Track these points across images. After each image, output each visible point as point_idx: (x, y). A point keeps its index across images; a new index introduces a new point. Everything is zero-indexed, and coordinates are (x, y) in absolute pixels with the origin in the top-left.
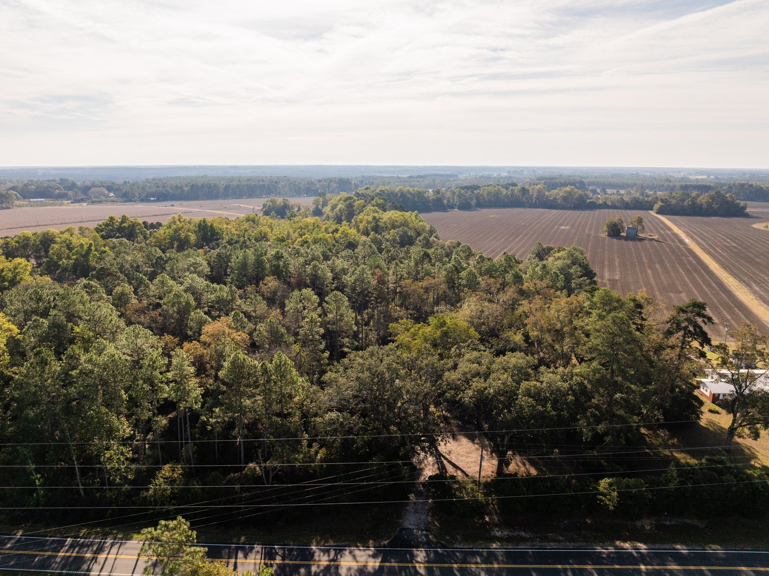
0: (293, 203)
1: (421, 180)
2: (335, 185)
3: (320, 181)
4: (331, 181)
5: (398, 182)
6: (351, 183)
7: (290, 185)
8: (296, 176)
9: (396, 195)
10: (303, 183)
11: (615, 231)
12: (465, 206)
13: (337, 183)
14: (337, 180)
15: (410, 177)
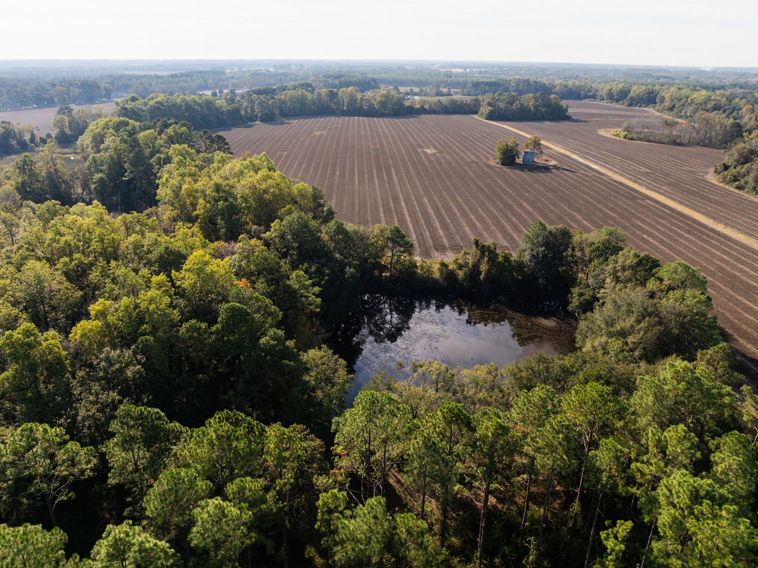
0: (20, 127)
1: (189, 79)
2: (78, 90)
3: (54, 85)
4: (71, 85)
5: (161, 83)
6: (99, 87)
7: (8, 93)
8: (14, 77)
9: (179, 107)
10: (29, 88)
11: (509, 158)
12: (269, 118)
13: (80, 88)
14: (79, 84)
15: (173, 76)
